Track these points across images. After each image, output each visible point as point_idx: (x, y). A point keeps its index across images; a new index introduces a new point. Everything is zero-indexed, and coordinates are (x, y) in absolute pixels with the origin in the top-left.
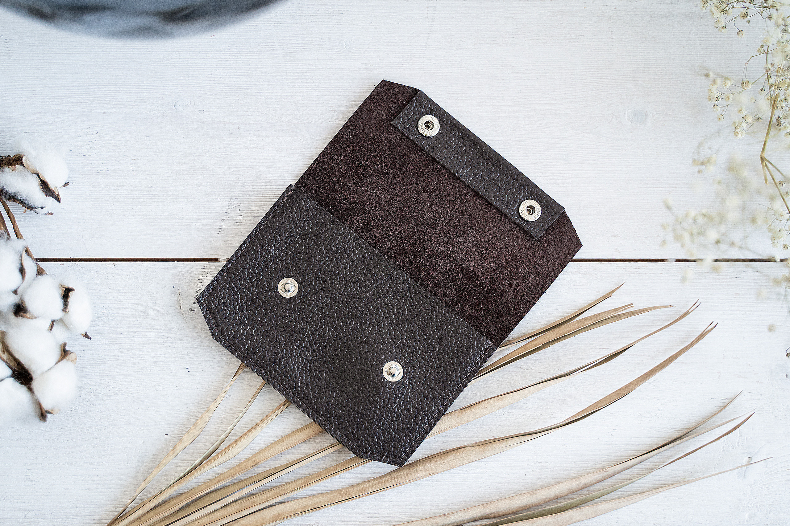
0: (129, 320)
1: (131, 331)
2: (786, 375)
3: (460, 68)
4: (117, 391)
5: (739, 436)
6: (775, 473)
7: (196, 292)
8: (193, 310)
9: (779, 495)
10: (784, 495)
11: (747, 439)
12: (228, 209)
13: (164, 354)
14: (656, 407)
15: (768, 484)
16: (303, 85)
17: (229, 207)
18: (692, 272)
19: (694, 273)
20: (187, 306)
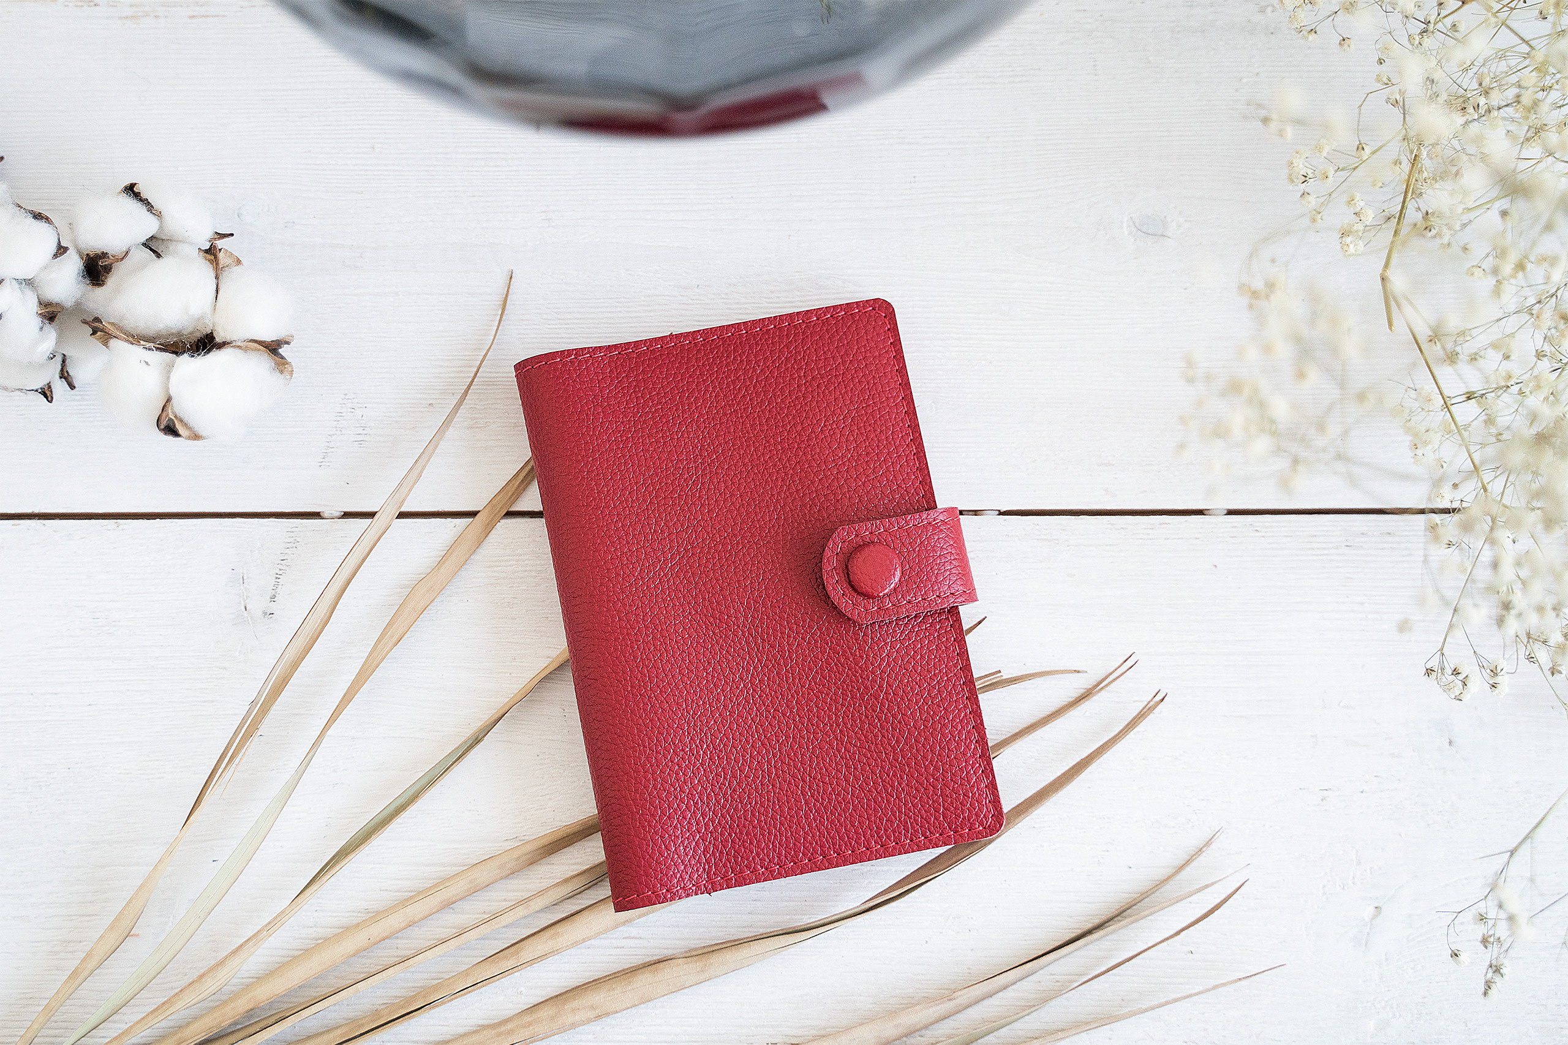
0: (145, 633)
1: (149, 654)
2: (1449, 741)
4: (120, 774)
5: (1356, 863)
7: (277, 578)
8: (272, 614)
10: (1445, 984)
11: (1371, 870)
12: (340, 414)
13: (213, 702)
14: (1188, 806)
15: (1413, 960)
16: (489, 171)
17: (341, 411)
18: (1257, 534)
19: (1263, 537)
20: (257, 605)
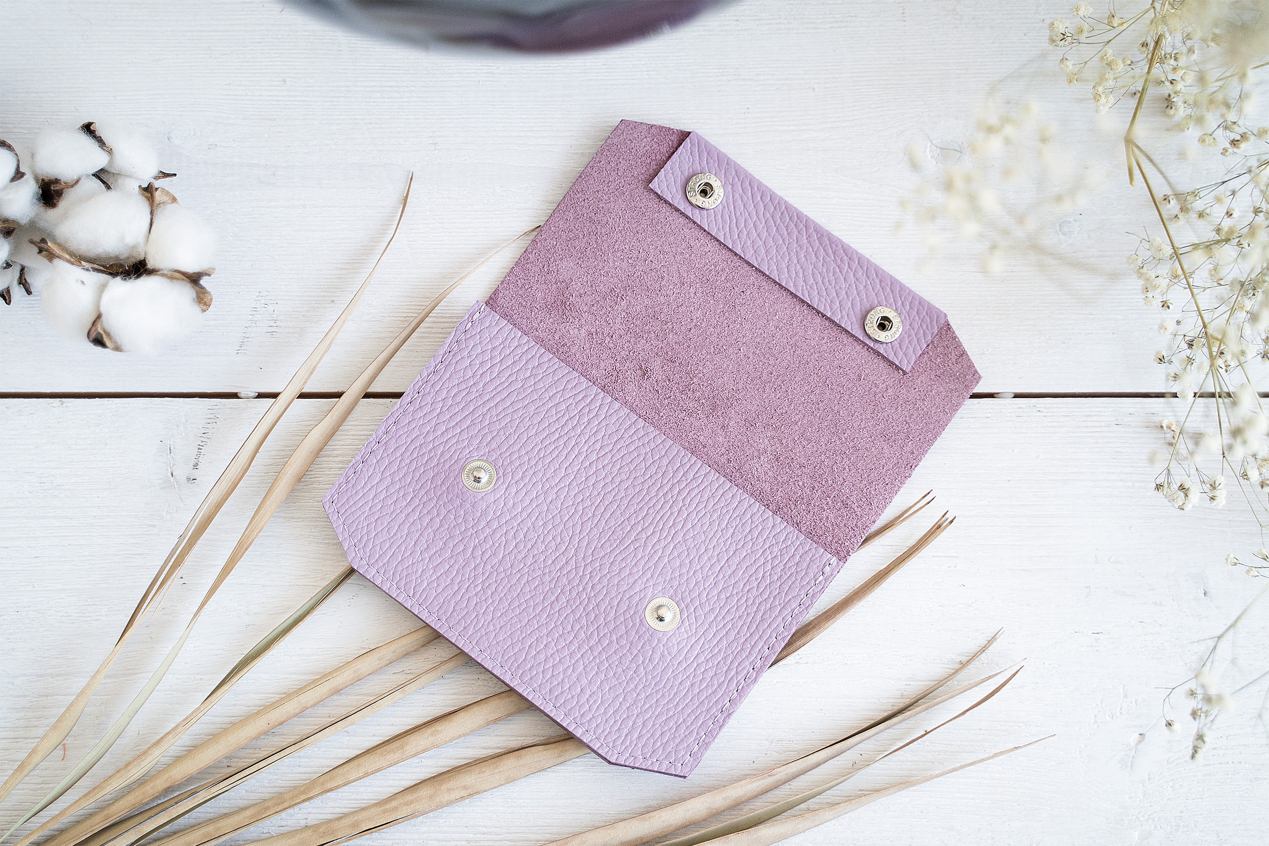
0: (85, 496)
1: (88, 514)
2: (1204, 592)
3: (647, 71)
4: (62, 616)
5: (1122, 696)
6: (1185, 761)
7: (199, 449)
8: (193, 479)
9: (1193, 799)
10: (1200, 800)
11: (1136, 703)
12: (255, 309)
13: (143, 554)
15: (1173, 780)
16: (384, 102)
17: (256, 307)
18: (1040, 414)
19: (1045, 416)
20: (182, 472)
